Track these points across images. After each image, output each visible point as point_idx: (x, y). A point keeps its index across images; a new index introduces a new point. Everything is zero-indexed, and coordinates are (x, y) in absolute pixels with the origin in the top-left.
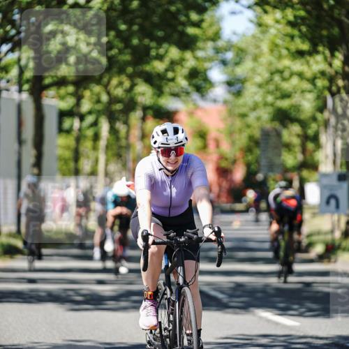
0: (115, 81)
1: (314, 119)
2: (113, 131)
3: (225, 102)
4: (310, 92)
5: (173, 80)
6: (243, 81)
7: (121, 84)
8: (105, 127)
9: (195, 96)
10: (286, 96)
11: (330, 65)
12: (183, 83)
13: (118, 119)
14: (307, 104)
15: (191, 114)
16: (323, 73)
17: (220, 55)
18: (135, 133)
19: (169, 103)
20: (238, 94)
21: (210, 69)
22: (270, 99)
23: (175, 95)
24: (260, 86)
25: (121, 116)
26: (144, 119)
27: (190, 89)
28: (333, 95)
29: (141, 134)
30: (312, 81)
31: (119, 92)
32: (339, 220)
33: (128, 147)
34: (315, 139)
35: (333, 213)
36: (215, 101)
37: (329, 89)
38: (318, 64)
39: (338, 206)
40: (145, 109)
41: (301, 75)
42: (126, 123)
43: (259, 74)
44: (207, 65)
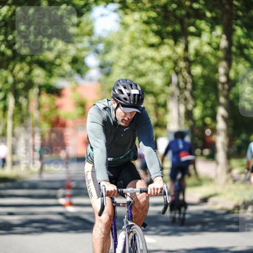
0: (18, 67)
1: (163, 91)
2: (17, 104)
3: (99, 81)
4: (160, 71)
5: (60, 65)
6: (111, 65)
7: (22, 69)
8: (11, 101)
9: (77, 77)
10: (142, 75)
12: (67, 67)
13: (21, 95)
14: (158, 80)
15: (74, 89)
16: (169, 58)
17: (94, 46)
18: (33, 105)
19: (57, 82)
20: (108, 74)
21: (87, 55)
22: (131, 77)
23: (62, 76)
24: (124, 68)
25: (23, 93)
26: (39, 94)
27: (73, 71)
28: (177, 73)
29: (38, 105)
30: (161, 63)
31: (21, 75)
33: (28, 115)
34: (164, 106)
36: (91, 80)
37: (174, 69)
38: (165, 51)
40: (40, 87)
41: (153, 59)
42: (26, 97)
43: (123, 59)
44: (84, 53)
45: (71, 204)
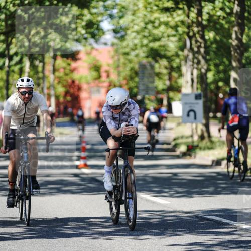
1: (177, 55)
2: (33, 66)
3: (113, 45)
6: (126, 29)
8: (27, 64)
9: (92, 41)
11: (188, 16)
12: (83, 32)
13: (36, 59)
14: (172, 45)
15: (88, 54)
16: (183, 22)
17: (108, 11)
18: (49, 68)
20: (122, 38)
21: (102, 21)
22: (145, 41)
23: (78, 40)
24: (138, 32)
26: (55, 58)
28: (190, 38)
29: (52, 69)
30: (175, 27)
32: (196, 128)
33: (44, 78)
34: (179, 69)
35: (192, 123)
36: (106, 44)
37: (188, 34)
38: (179, 16)
39: (195, 118)
41: (166, 24)
43: (137, 24)
44: (100, 18)
45: (86, 166)
